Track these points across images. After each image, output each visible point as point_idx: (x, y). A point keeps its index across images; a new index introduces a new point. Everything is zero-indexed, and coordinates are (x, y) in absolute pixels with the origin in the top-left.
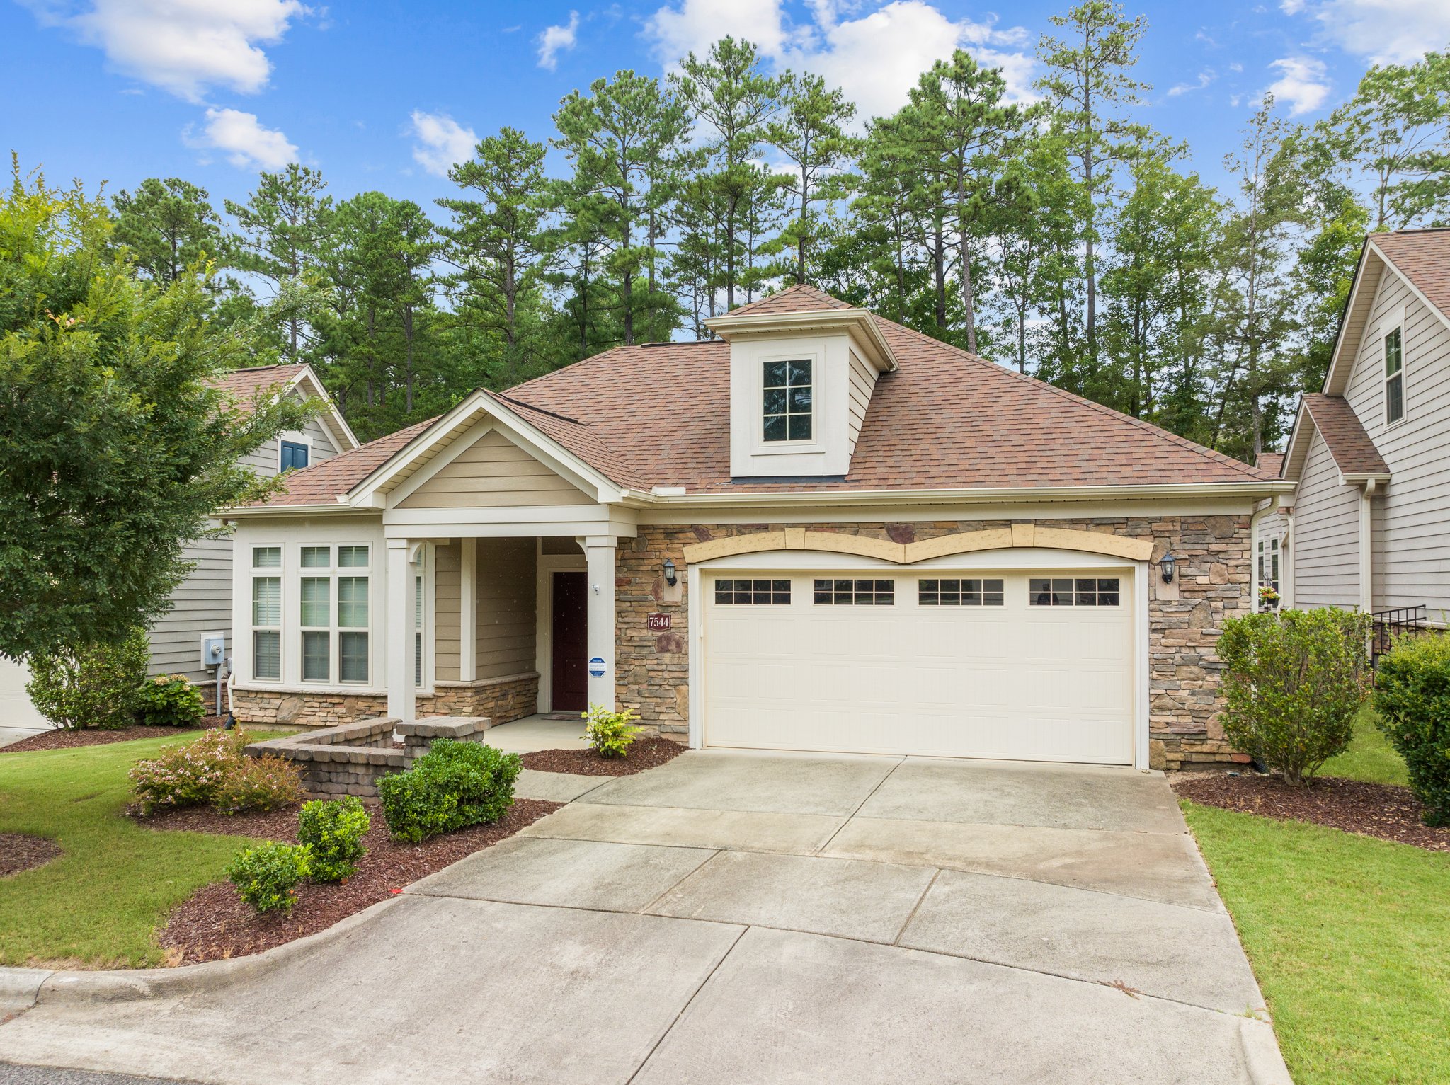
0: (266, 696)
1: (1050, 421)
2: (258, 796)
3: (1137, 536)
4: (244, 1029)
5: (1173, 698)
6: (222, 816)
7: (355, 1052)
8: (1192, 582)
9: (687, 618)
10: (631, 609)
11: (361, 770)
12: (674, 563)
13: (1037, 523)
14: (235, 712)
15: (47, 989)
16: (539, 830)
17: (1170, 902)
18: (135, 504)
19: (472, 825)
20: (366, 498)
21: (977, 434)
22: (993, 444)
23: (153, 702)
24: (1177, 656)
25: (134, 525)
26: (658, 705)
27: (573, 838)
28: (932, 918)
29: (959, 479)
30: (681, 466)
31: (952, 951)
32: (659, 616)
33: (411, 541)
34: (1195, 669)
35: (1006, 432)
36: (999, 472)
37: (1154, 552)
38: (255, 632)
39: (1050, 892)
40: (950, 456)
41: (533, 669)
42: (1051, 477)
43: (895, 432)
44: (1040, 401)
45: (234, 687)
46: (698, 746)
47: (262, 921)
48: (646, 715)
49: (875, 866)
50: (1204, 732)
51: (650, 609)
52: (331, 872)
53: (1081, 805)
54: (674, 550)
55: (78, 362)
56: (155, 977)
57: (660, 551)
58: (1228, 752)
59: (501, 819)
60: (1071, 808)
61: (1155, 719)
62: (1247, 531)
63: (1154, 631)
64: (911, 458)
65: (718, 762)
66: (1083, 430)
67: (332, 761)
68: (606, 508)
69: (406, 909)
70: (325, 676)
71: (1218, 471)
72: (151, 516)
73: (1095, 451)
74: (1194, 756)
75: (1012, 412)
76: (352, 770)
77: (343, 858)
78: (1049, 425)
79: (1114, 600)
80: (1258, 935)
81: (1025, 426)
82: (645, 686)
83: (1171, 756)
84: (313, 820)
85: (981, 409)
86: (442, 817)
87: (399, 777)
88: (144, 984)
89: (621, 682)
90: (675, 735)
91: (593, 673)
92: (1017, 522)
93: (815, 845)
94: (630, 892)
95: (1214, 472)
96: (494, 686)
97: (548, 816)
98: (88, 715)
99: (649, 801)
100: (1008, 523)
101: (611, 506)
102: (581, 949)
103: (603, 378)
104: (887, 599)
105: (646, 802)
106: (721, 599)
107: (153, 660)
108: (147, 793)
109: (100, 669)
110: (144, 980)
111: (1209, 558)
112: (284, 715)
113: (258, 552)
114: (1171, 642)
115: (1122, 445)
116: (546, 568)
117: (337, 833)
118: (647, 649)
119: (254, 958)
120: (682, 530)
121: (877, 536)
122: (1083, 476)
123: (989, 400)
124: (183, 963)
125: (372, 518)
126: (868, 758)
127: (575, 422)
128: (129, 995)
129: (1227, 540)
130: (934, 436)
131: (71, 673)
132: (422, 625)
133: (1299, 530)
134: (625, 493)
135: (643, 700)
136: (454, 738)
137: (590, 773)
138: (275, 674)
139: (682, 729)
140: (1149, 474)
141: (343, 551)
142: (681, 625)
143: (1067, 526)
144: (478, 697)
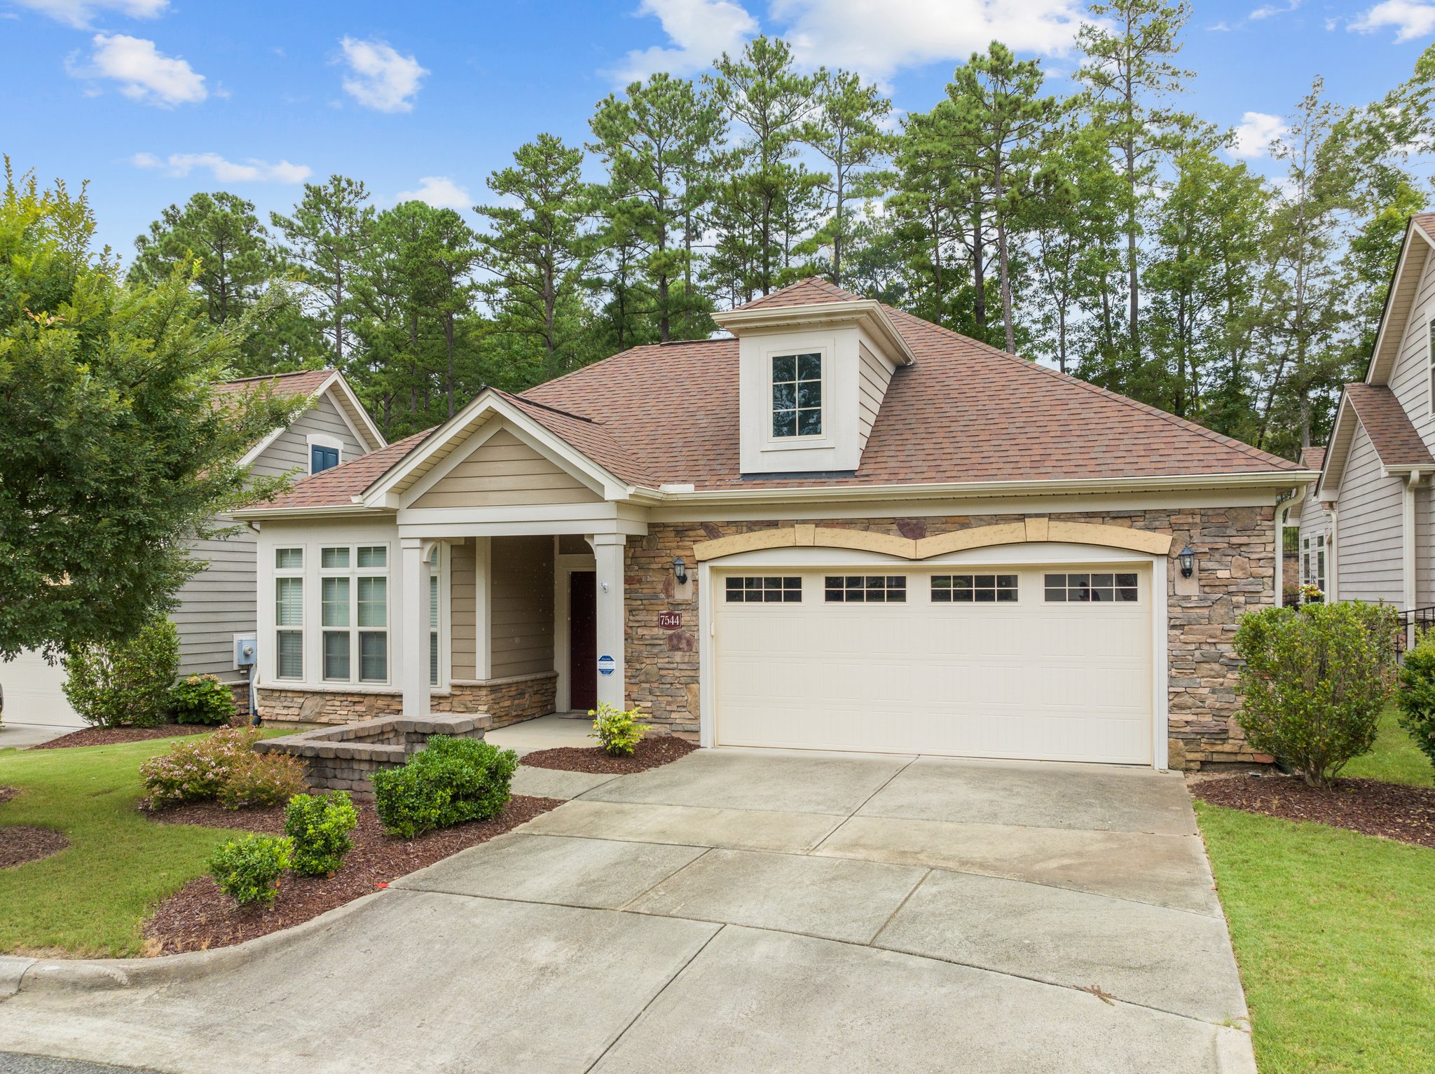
0: (289, 695)
1: (1067, 412)
2: (263, 791)
3: (1155, 529)
4: (212, 1019)
5: (1193, 696)
6: (228, 811)
7: (314, 1044)
8: (1212, 576)
9: (697, 616)
10: (642, 607)
11: (365, 767)
12: (685, 561)
13: (1050, 517)
14: (260, 710)
15: (29, 977)
16: (535, 827)
17: (1165, 905)
18: (124, 501)
19: (467, 821)
20: (379, 499)
21: (992, 427)
22: (1008, 437)
23: (185, 701)
24: (1197, 653)
25: (123, 522)
26: (669, 703)
27: (568, 836)
28: (914, 919)
29: (971, 473)
30: (692, 463)
31: (928, 953)
32: (670, 615)
33: (425, 540)
34: (1216, 666)
35: (1022, 425)
36: (1012, 465)
37: (1172, 545)
38: (279, 632)
39: (1041, 893)
40: (963, 450)
41: (551, 669)
42: (1065, 469)
43: (909, 426)
44: (1059, 392)
45: (259, 686)
46: (709, 745)
47: (243, 913)
48: (657, 714)
49: (865, 866)
50: (1225, 731)
51: (661, 608)
52: (317, 866)
53: (1091, 805)
54: (684, 548)
55: (58, 360)
56: (132, 967)
57: (671, 548)
58: (1250, 753)
59: (498, 815)
60: (1080, 808)
61: (1174, 717)
62: (1271, 523)
63: (1173, 627)
64: (923, 452)
65: (728, 760)
66: (1101, 421)
67: (337, 758)
68: (614, 506)
69: (389, 903)
70: (345, 675)
71: (1239, 460)
72: (139, 512)
73: (1112, 443)
74: (1215, 756)
75: (1029, 404)
76: (356, 766)
77: (330, 852)
78: (1066, 417)
79: (1130, 596)
80: (1250, 941)
81: (1042, 418)
82: (656, 685)
83: (1190, 756)
84: (300, 814)
85: (997, 402)
86: (435, 813)
87: (391, 773)
88: (122, 973)
89: (633, 681)
90: (687, 734)
91: (603, 671)
92: (1030, 516)
93: (809, 844)
94: (613, 889)
95: (1235, 462)
96: (509, 685)
97: (547, 814)
98: (121, 713)
99: (650, 799)
100: (1022, 518)
101: (620, 504)
102: (554, 946)
103: (620, 378)
104: (899, 596)
105: (647, 800)
106: (731, 597)
107: (183, 661)
108: (156, 788)
109: (131, 669)
110: (123, 969)
111: (1230, 552)
112: (307, 713)
113: (281, 553)
114: (1190, 638)
115: (1141, 435)
116: (564, 567)
117: (323, 827)
118: (659, 647)
119: (232, 949)
120: (692, 527)
121: (887, 532)
122: (1098, 468)
123: (1007, 392)
124: (161, 953)
125: (386, 518)
126: (880, 757)
127: (589, 421)
128: (107, 984)
129: (1249, 533)
130: (948, 430)
131: (104, 673)
132: (439, 624)
133: (1342, 525)
134: (631, 490)
135: (655, 698)
136: (452, 735)
137: (596, 771)
138: (298, 673)
139: (693, 728)
140: (1167, 465)
141: (362, 551)
142: (692, 623)
143: (1083, 520)
144: (493, 696)
